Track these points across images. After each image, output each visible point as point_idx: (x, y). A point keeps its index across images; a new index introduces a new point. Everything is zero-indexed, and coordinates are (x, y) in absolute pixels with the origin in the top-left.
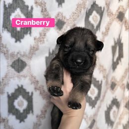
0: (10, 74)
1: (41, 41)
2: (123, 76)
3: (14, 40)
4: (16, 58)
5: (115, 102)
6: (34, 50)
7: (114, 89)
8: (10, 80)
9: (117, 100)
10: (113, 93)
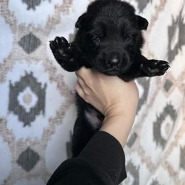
0: (16, 55)
1: (64, 10)
2: (183, 73)
3: (25, 6)
5: (170, 111)
6: (53, 23)
7: (169, 91)
8: (14, 63)
9: (172, 107)
10: (167, 97)
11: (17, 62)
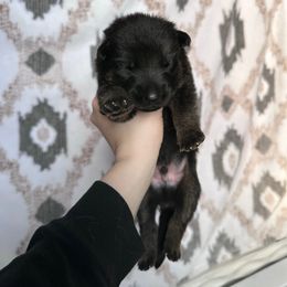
0: (24, 78)
1: (81, 16)
2: (246, 85)
3: (31, 14)
4: (35, 49)
5: (233, 137)
6: (68, 33)
7: (230, 111)
8: (23, 89)
9: (235, 132)
10: (228, 118)
11: (26, 88)
